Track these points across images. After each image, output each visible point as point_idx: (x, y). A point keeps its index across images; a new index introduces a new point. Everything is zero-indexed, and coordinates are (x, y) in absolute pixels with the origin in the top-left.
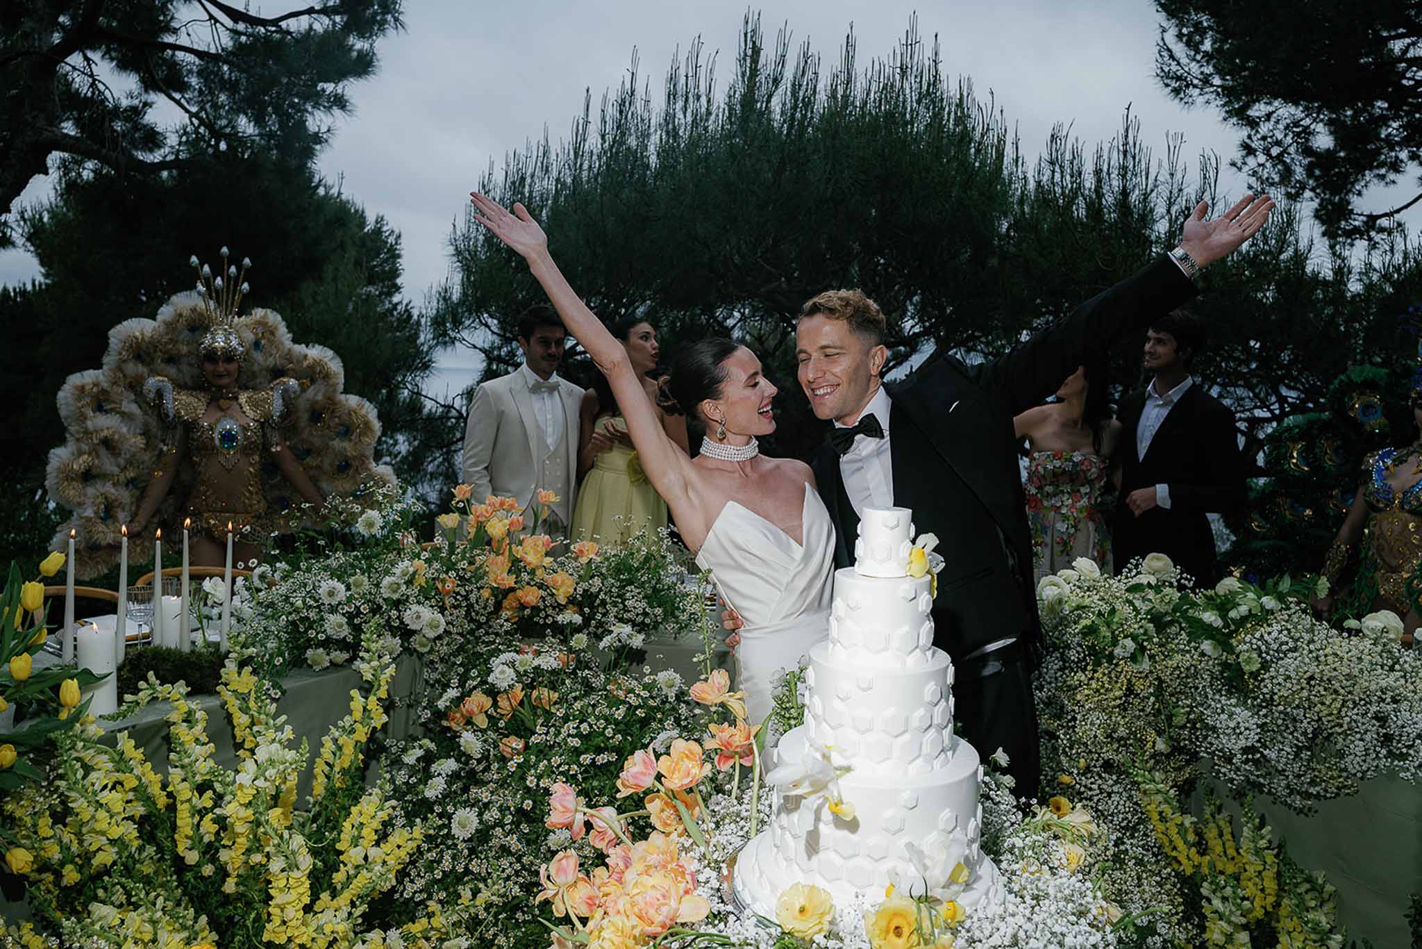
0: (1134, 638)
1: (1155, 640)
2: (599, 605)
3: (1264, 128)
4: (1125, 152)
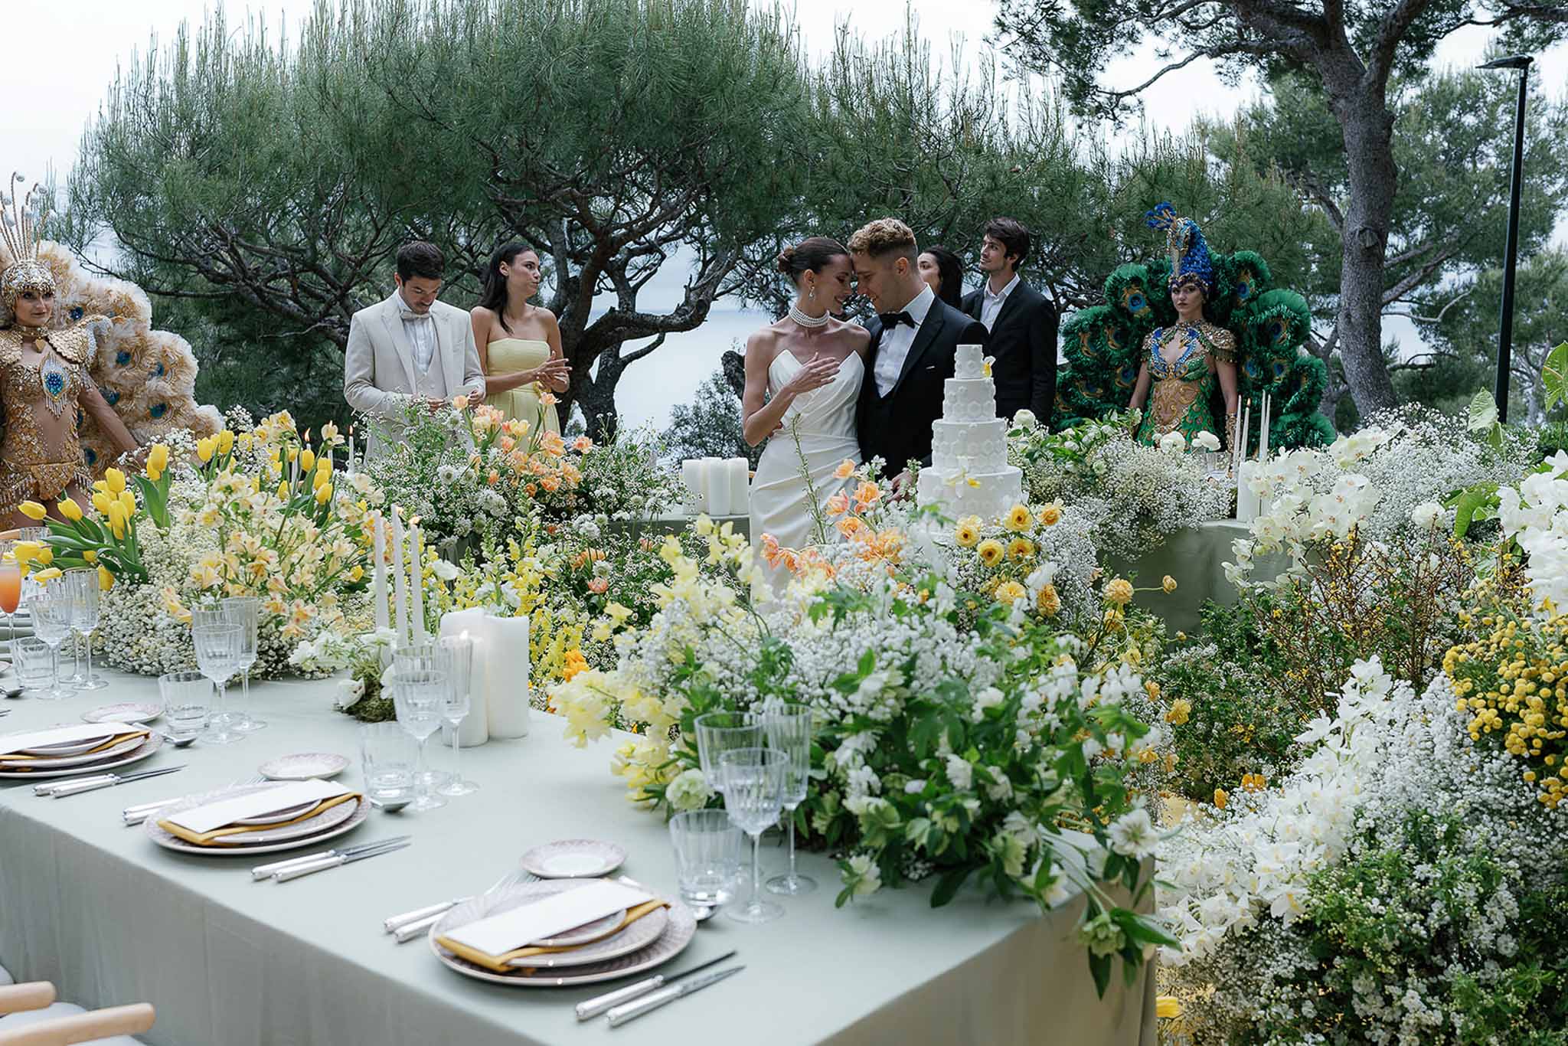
3: (1016, 4)
4: (909, 48)
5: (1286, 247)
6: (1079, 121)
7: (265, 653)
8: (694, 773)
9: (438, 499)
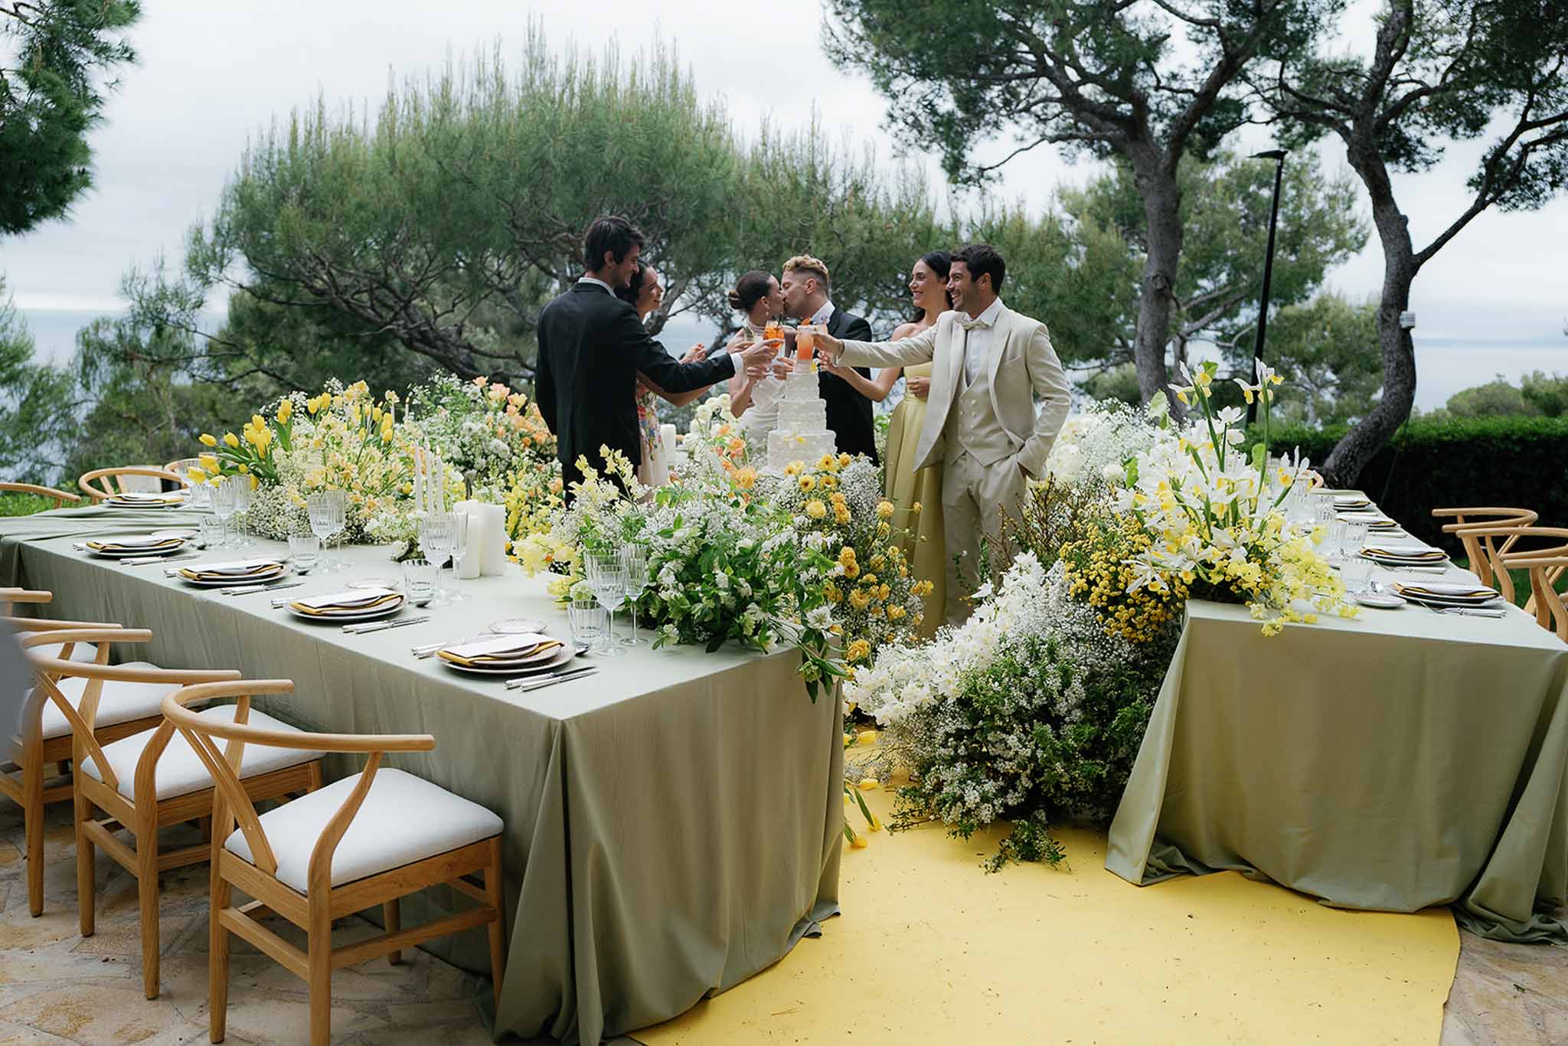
4: (812, 135)
5: (1086, 287)
6: (954, 187)
7: (350, 528)
8: (583, 582)
9: (464, 445)
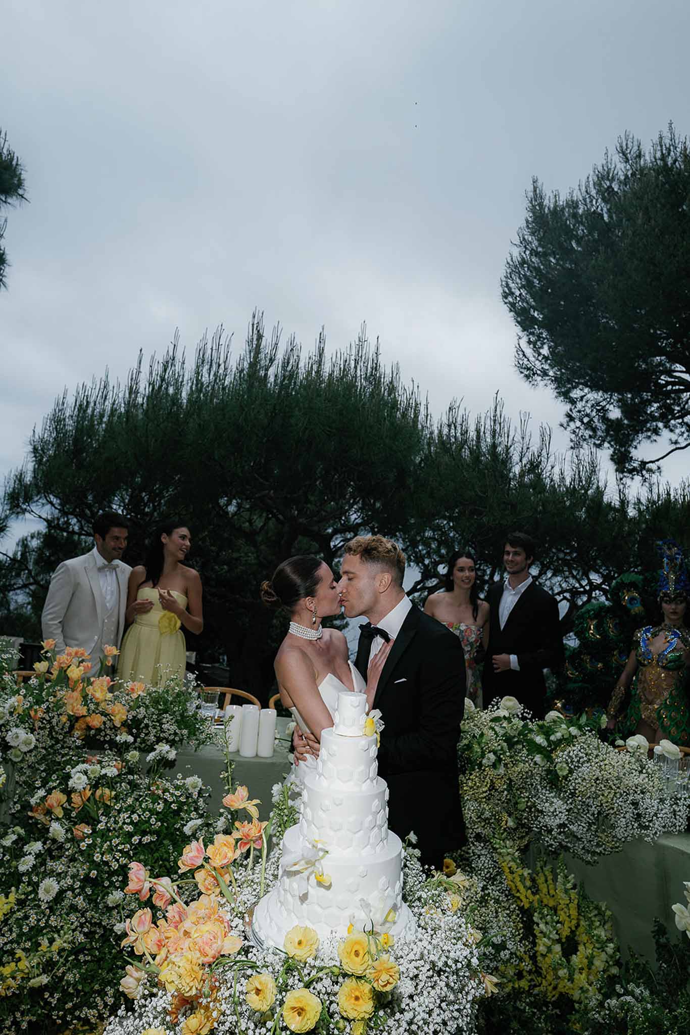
0: (495, 753)
1: (508, 754)
2: (143, 728)
3: (579, 405)
4: (495, 421)
6: (621, 475)
